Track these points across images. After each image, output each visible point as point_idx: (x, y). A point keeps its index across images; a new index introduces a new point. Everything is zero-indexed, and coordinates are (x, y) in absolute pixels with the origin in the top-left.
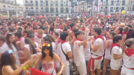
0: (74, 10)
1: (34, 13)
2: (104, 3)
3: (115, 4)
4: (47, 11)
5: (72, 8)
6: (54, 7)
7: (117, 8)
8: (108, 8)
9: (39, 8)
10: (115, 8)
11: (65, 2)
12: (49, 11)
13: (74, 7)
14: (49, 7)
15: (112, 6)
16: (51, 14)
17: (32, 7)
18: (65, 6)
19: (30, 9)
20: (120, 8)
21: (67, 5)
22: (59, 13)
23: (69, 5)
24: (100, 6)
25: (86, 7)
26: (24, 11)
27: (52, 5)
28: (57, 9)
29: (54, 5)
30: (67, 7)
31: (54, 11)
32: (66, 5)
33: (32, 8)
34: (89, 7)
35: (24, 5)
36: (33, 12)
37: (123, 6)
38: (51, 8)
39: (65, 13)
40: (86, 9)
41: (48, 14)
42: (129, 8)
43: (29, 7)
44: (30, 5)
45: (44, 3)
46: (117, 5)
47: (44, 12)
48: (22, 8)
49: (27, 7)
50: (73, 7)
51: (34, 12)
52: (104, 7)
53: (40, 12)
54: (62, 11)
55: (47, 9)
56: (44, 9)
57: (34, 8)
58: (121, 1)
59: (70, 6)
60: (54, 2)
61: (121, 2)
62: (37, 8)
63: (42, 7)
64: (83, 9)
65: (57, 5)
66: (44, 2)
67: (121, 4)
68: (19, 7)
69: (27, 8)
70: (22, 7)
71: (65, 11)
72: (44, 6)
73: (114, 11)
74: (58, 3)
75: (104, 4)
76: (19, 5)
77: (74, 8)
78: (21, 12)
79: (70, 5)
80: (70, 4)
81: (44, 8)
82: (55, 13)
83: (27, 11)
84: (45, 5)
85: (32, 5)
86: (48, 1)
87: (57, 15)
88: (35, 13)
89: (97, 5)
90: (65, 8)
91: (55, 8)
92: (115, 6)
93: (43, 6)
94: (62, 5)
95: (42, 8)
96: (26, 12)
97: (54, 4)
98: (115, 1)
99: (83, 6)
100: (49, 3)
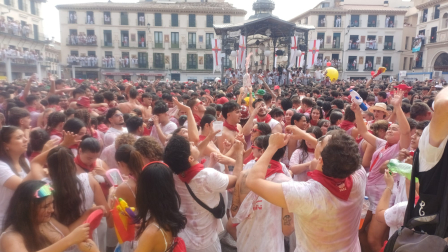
0: (230, 62)
1: (98, 70)
2: (329, 42)
3: (363, 47)
4: (142, 65)
5: (224, 55)
6: (168, 53)
7: (370, 59)
8: (340, 57)
9: (117, 53)
10: (361, 58)
11: (201, 38)
12: (151, 64)
13: (233, 52)
14: (151, 53)
15: (353, 53)
16: (157, 74)
17: (91, 49)
18: (201, 50)
19: (83, 56)
20: (379, 58)
21: (208, 47)
22: (183, 72)
23: (213, 46)
24: (314, 51)
25: (269, 53)
26: (64, 62)
27: (159, 45)
28: (175, 57)
29: (167, 46)
30: (208, 52)
31: (167, 65)
32: (204, 47)
33: (92, 54)
34: (280, 53)
35: (65, 43)
36: (96, 67)
37: (388, 54)
38: (155, 55)
39: (201, 72)
40: (271, 61)
41: (146, 73)
42: (405, 58)
43: (83, 51)
44: (84, 44)
45: (133, 39)
46: (368, 49)
47: (133, 67)
48: (58, 53)
49: (75, 49)
50: (228, 52)
51: (100, 65)
52: (330, 55)
53: (117, 66)
54: (192, 64)
55: (142, 57)
56: (134, 57)
57: (100, 53)
58: (380, 38)
59: (216, 50)
60: (167, 36)
61: (380, 41)
62: (109, 55)
63: (126, 50)
64: (262, 61)
65: (175, 45)
66: (133, 36)
67: (381, 47)
68: (47, 50)
69: (74, 53)
70: (58, 48)
71: (201, 67)
72: (134, 48)
73: (361, 68)
74: (180, 40)
75: (326, 46)
76: (48, 42)
77: (230, 57)
78: (54, 67)
79: (220, 46)
80: (219, 42)
81: (133, 53)
82: (169, 72)
83: (75, 63)
84: (135, 44)
85: (94, 44)
86: (147, 32)
87: (176, 77)
88: (101, 68)
89: (303, 48)
90: (201, 55)
91: (171, 56)
92: (362, 53)
93: (128, 47)
94: (192, 46)
95: (125, 55)
96: (70, 66)
97: (167, 41)
98: (363, 38)
99: (260, 52)
100: (150, 38)
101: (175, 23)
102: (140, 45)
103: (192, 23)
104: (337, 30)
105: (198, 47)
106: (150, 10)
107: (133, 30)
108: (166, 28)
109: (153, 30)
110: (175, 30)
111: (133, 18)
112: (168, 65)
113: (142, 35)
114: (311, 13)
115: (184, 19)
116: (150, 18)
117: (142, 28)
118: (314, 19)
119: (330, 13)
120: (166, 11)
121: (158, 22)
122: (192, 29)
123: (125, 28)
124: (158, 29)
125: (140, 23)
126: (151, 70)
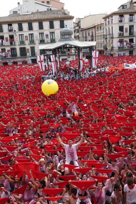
2: (126, 31)
4: (14, 55)
6: (28, 47)
11: (47, 36)
12: (18, 55)
14: (18, 48)
16: (22, 60)
18: (48, 43)
21: (52, 41)
27: (22, 43)
28: (33, 49)
29: (27, 42)
31: (28, 54)
32: (50, 42)
38: (21, 49)
41: (16, 60)
45: (7, 41)
52: (128, 40)
53: (0, 58)
55: (13, 50)
56: (8, 51)
60: (26, 37)
63: (3, 47)
65: (32, 42)
66: (7, 39)
72: (8, 46)
75: (125, 34)
81: (8, 49)
82: (30, 58)
84: (8, 43)
86: (14, 35)
87: (34, 61)
91: (30, 48)
94: (42, 41)
95: (3, 50)
97: (27, 40)
100: (17, 39)
101: (31, 28)
102: (11, 44)
103: (41, 27)
104: (131, 24)
105: (46, 42)
106: (15, 22)
107: (6, 35)
108: (26, 31)
109: (18, 34)
110: (31, 32)
111: (5, 27)
113: (12, 37)
114: (115, 14)
115: (35, 25)
116: (15, 27)
117: (11, 33)
118: (116, 18)
119: (126, 13)
120: (25, 21)
121: (21, 29)
122: (41, 31)
123: (1, 34)
124: (21, 33)
125: (10, 31)
126: (19, 58)
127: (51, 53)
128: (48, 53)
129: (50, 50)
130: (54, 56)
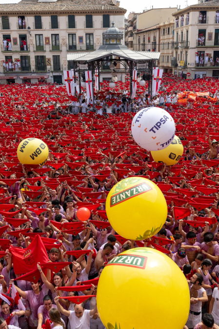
2: (210, 39)
4: (25, 68)
6: (49, 55)
11: (81, 39)
12: (33, 67)
14: (32, 56)
16: (39, 76)
18: (82, 50)
27: (40, 48)
28: (57, 59)
29: (48, 48)
31: (48, 67)
32: (85, 49)
38: (37, 58)
41: (28, 76)
45: (15, 43)
47: (17, 70)
52: (211, 52)
53: (1, 70)
55: (24, 59)
56: (17, 60)
60: (47, 39)
63: (8, 54)
65: (56, 47)
66: (15, 40)
72: (16, 52)
74: (61, 41)
81: (16, 56)
82: (51, 74)
84: (17, 47)
86: (28, 35)
87: (58, 79)
91: (52, 58)
93: (11, 51)
94: (72, 47)
97: (48, 43)
100: (31, 41)
101: (55, 25)
102: (22, 49)
103: (72, 24)
104: (218, 26)
105: (78, 48)
106: (30, 13)
107: (15, 34)
108: (47, 31)
109: (33, 33)
110: (55, 32)
111: (14, 21)
112: (50, 67)
113: (23, 38)
114: (192, 9)
115: (63, 21)
116: (30, 21)
117: (23, 32)
118: (195, 16)
119: (211, 9)
120: (46, 13)
121: (38, 25)
122: (72, 31)
123: (6, 32)
124: (39, 32)
125: (22, 27)
126: (34, 73)
127: (86, 67)
128: (81, 67)
129: (85, 62)
130: (90, 72)
